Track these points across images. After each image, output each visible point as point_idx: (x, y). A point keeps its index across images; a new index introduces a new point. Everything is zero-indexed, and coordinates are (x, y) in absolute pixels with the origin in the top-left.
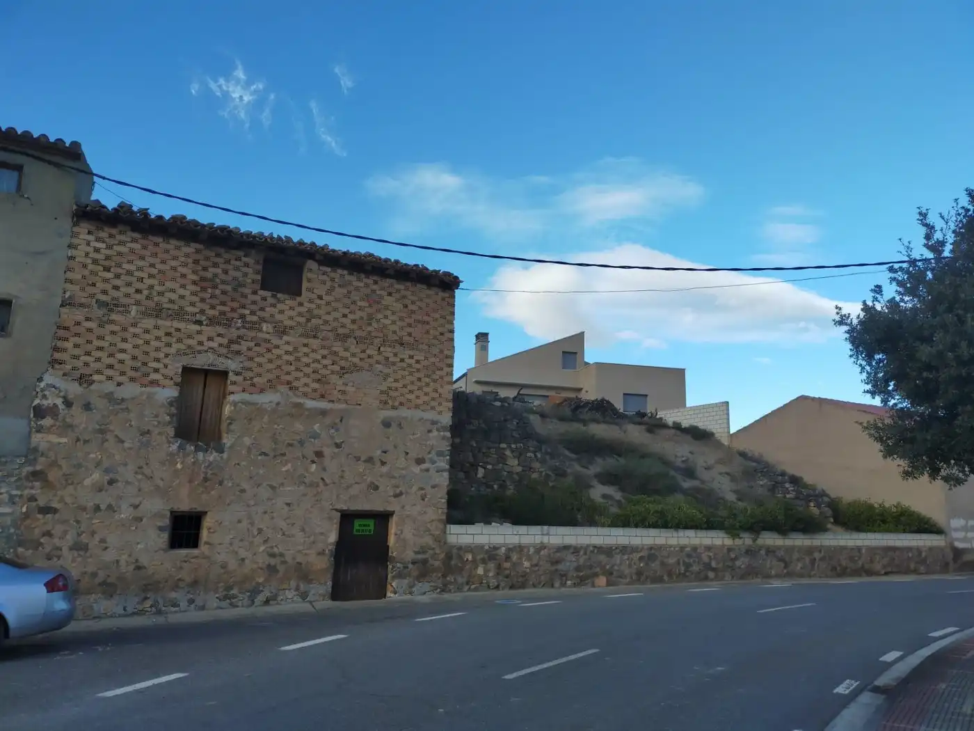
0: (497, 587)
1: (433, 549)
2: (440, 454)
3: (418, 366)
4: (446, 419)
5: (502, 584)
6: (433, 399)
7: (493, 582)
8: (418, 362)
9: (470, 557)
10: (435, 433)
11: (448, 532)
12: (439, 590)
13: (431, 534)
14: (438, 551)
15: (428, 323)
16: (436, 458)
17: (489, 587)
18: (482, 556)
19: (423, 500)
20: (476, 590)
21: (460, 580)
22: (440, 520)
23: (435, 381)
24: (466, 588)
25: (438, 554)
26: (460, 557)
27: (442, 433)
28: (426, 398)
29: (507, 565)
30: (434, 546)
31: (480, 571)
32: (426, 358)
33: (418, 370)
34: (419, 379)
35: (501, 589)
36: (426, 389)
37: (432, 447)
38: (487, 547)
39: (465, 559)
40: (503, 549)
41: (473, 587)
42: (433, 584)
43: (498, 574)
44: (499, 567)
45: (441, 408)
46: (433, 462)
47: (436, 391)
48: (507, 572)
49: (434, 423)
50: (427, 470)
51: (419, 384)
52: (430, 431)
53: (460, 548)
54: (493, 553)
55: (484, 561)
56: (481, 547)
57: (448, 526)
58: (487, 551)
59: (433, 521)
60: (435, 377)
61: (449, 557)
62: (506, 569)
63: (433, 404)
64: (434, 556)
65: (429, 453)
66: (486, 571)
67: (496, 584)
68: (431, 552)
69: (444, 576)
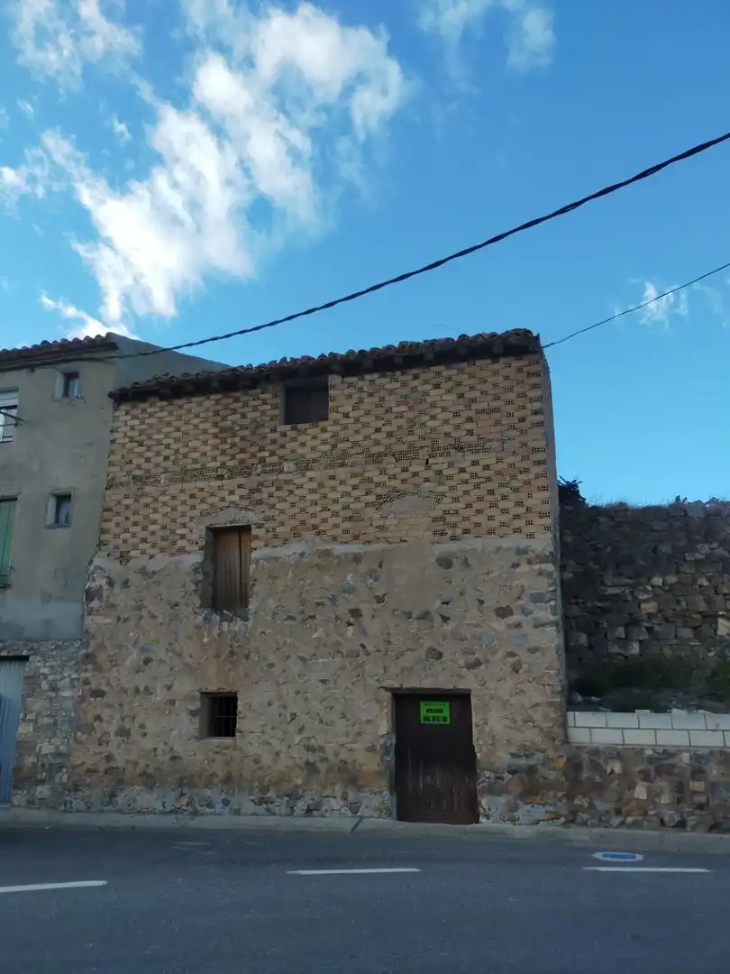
0: (681, 825)
1: (543, 751)
2: (537, 598)
3: (487, 473)
4: (544, 542)
5: (691, 821)
6: (517, 517)
7: (670, 815)
8: (487, 467)
9: (617, 767)
10: (524, 568)
11: (571, 723)
12: (563, 820)
13: (535, 727)
14: (551, 754)
15: (497, 410)
16: (531, 606)
17: (662, 823)
18: (642, 767)
19: (517, 671)
20: (635, 825)
21: (600, 806)
22: (550, 704)
23: (516, 490)
24: (616, 821)
25: (552, 759)
26: (596, 767)
27: (537, 567)
28: (505, 518)
29: (698, 786)
30: (544, 746)
31: (641, 792)
32: (499, 461)
33: (489, 479)
34: (491, 492)
35: (689, 829)
36: (502, 505)
37: (523, 589)
38: (649, 752)
39: (609, 771)
40: (686, 757)
41: (629, 820)
42: (552, 809)
43: (679, 801)
44: (680, 791)
45: (531, 529)
46: (526, 612)
47: (519, 504)
48: (702, 799)
49: (520, 552)
50: (518, 625)
51: (491, 498)
52: (516, 566)
53: (596, 752)
54: (666, 762)
55: (646, 776)
56: (638, 751)
57: (570, 714)
58: (650, 760)
59: (537, 705)
60: (515, 484)
61: (574, 765)
62: (695, 793)
63: (517, 524)
64: (547, 762)
65: (519, 598)
66: (653, 795)
67: (677, 818)
68: (540, 755)
69: (570, 797)
